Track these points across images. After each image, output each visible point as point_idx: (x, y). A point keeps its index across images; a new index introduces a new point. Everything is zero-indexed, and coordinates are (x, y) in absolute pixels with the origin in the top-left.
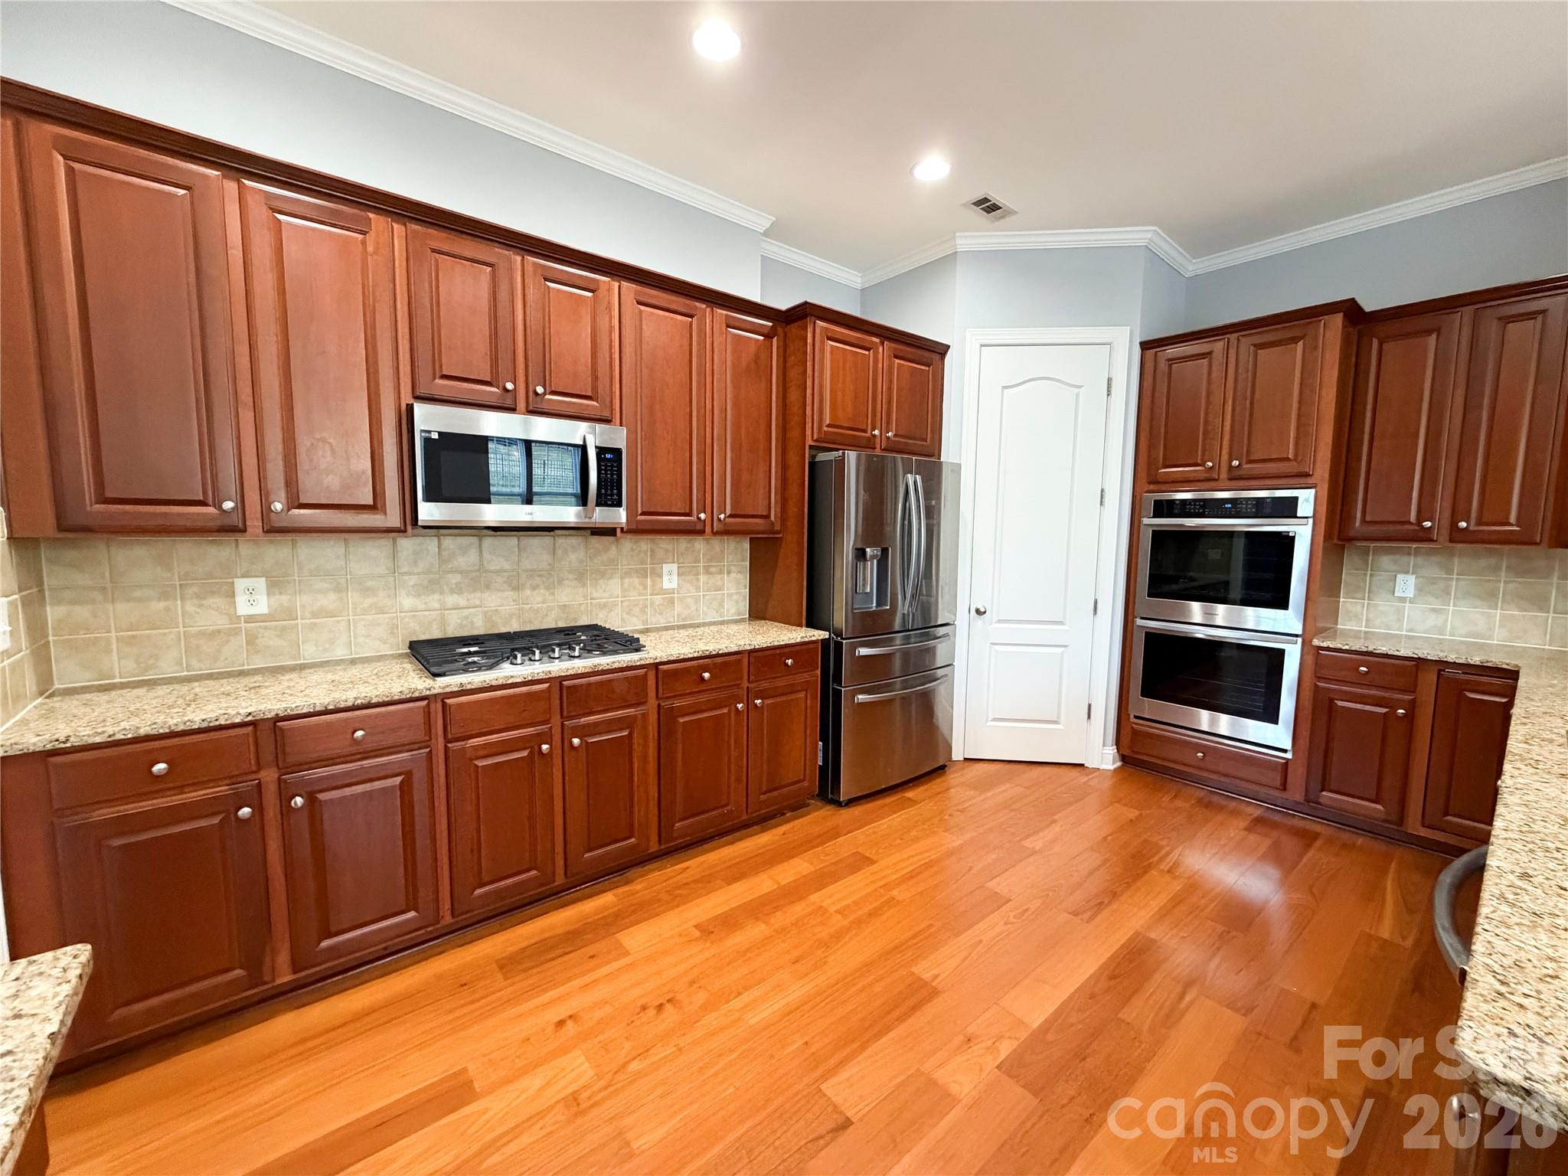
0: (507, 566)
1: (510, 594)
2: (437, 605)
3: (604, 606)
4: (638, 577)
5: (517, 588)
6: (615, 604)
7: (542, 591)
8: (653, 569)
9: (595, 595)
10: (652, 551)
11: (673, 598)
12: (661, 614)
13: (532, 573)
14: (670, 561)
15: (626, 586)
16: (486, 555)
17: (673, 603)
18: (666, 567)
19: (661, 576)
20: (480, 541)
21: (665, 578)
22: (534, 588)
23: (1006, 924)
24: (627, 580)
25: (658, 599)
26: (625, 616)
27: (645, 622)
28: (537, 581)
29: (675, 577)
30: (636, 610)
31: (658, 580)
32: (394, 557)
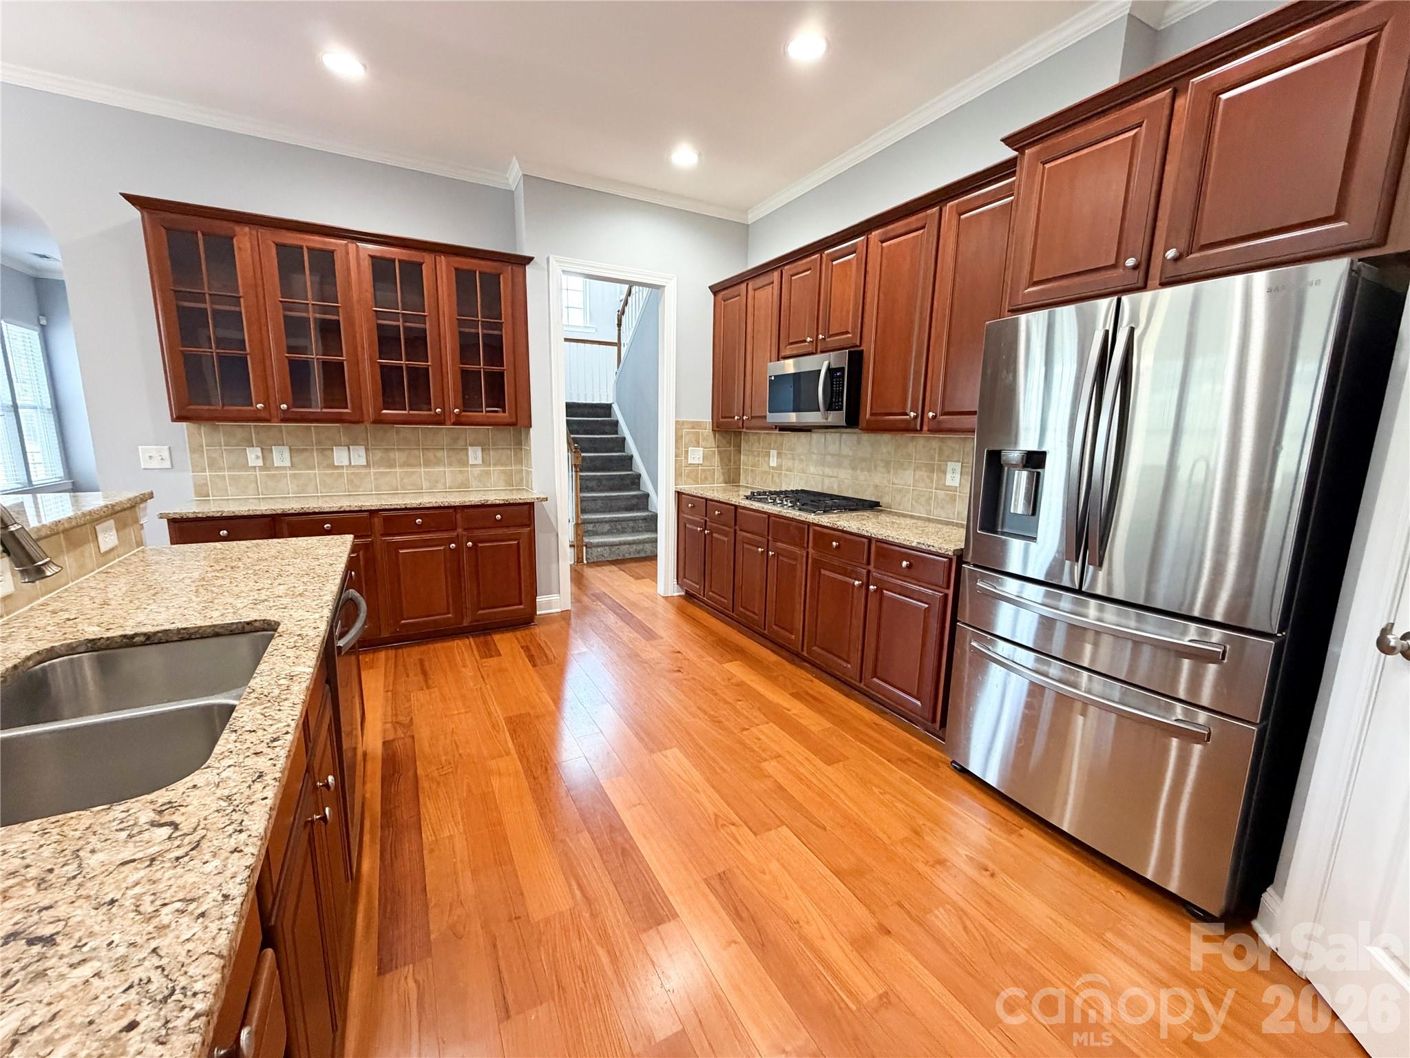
0: (851, 453)
1: (850, 471)
2: (821, 473)
3: (900, 491)
4: (926, 471)
5: (854, 469)
6: (908, 491)
7: (866, 473)
8: (939, 466)
9: (895, 481)
10: (941, 449)
11: (955, 495)
12: (943, 508)
13: (863, 460)
14: (955, 459)
15: (917, 477)
16: (843, 446)
17: (955, 500)
18: (951, 465)
19: (945, 472)
20: (841, 437)
21: (949, 476)
22: (862, 470)
23: (716, 815)
24: (918, 473)
25: (941, 494)
26: (914, 503)
27: (929, 512)
28: (864, 465)
29: (958, 476)
30: (923, 500)
31: (942, 475)
32: (810, 444)
